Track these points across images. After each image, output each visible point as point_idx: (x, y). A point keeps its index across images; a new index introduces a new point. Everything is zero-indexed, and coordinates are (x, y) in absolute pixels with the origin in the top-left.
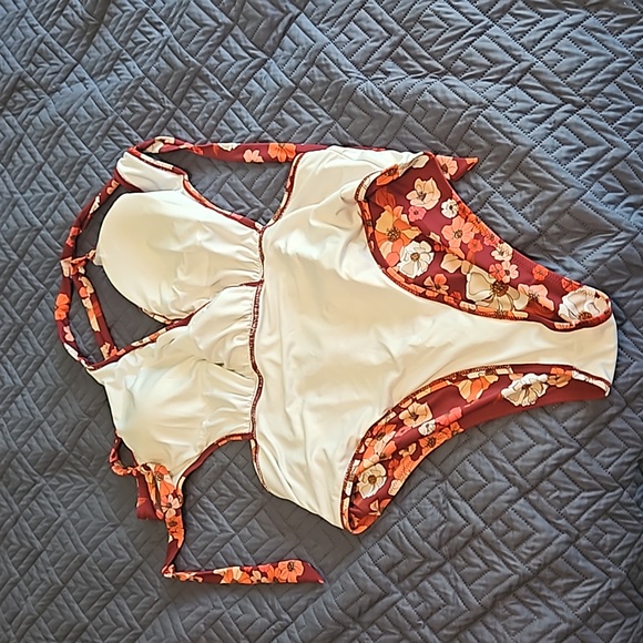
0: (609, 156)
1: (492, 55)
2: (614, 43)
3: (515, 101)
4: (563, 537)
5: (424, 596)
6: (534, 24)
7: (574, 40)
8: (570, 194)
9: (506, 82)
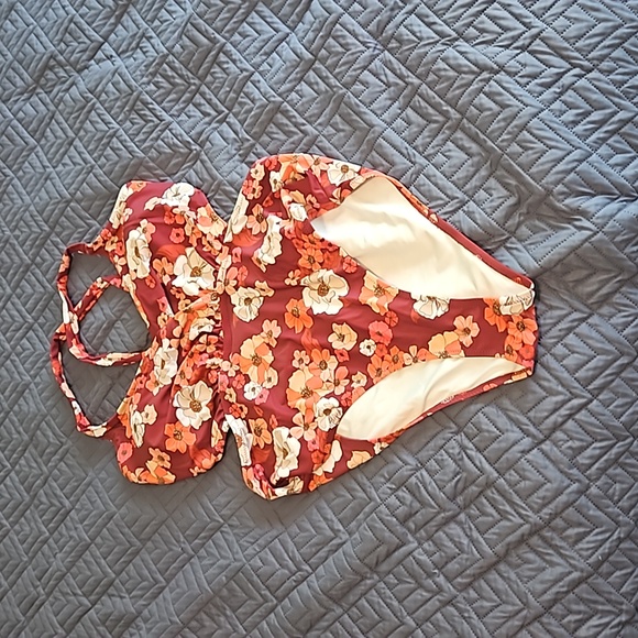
0: (616, 118)
1: (502, 22)
2: (622, 9)
3: (524, 65)
4: (575, 486)
5: (439, 546)
7: (583, 7)
9: (517, 48)
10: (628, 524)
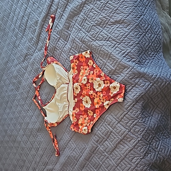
0: (127, 52)
1: (103, 36)
2: (125, 30)
3: (108, 44)
4: (128, 130)
5: (104, 146)
6: (110, 28)
7: (117, 30)
8: (119, 60)
9: (106, 41)
10: (141, 137)
